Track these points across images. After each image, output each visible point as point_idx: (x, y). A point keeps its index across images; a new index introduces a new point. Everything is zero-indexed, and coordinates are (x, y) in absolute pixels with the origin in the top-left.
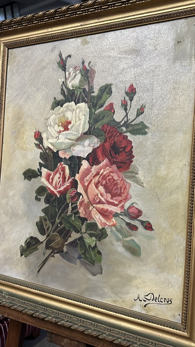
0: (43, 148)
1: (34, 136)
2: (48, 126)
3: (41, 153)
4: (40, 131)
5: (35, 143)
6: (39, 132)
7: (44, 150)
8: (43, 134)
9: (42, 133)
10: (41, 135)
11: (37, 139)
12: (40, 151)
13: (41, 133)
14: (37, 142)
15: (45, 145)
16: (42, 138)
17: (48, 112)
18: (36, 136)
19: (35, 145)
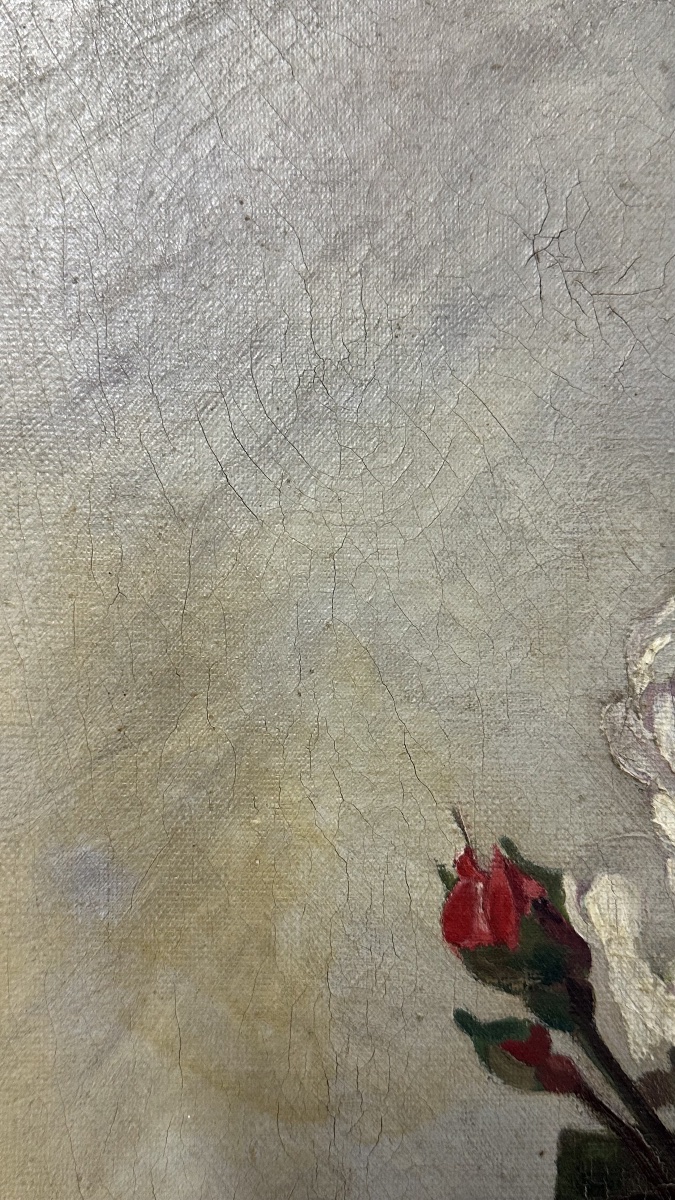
0: (594, 1078)
1: (438, 927)
2: (648, 792)
3: (571, 1145)
4: (533, 851)
5: (464, 1021)
6: (514, 868)
7: (613, 1100)
8: (583, 889)
9: (569, 886)
10: (551, 914)
11: (487, 964)
12: (562, 1112)
13: (553, 881)
14: (496, 1005)
15: (623, 1033)
16: (580, 952)
17: (646, 615)
18: (483, 926)
19: (464, 1044)
